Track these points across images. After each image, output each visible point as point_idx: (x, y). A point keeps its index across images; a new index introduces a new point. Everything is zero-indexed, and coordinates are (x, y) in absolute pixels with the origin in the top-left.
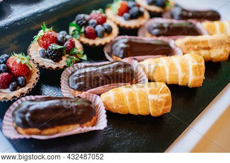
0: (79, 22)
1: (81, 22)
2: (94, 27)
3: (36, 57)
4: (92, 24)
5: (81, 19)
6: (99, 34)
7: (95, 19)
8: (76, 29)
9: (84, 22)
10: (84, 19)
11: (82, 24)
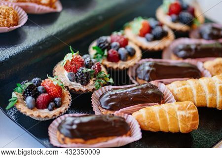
0: (102, 45)
1: (104, 45)
2: (117, 50)
4: (115, 47)
5: (103, 42)
6: (122, 57)
7: (117, 41)
8: (98, 52)
9: (107, 45)
10: (106, 41)
11: (104, 47)
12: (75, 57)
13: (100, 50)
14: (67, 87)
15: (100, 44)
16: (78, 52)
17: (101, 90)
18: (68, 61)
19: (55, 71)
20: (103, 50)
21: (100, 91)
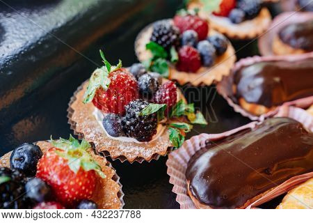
0: (163, 39)
1: (169, 38)
2: (195, 46)
3: (97, 135)
4: (189, 40)
5: (165, 32)
6: (207, 61)
7: (191, 27)
8: (158, 54)
9: (174, 37)
10: (172, 31)
11: (168, 43)
12: (115, 78)
13: (161, 49)
14: (107, 153)
15: (159, 38)
16: (120, 61)
17: (185, 146)
18: (101, 88)
19: (73, 111)
20: (168, 50)
21: (183, 150)
